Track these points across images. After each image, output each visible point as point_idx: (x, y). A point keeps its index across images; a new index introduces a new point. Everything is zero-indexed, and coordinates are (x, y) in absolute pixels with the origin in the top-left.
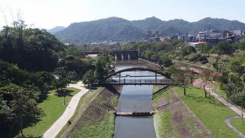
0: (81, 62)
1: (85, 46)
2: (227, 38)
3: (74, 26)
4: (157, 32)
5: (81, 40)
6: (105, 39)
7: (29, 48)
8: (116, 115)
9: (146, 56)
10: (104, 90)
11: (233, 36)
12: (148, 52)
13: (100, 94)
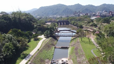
0: (44, 27)
1: (46, 18)
2: (110, 15)
3: (41, 8)
4: (79, 11)
5: (44, 15)
6: (55, 14)
7: (23, 22)
8: (55, 48)
9: (72, 23)
10: (52, 38)
11: (113, 14)
12: (73, 22)
13: (50, 40)
